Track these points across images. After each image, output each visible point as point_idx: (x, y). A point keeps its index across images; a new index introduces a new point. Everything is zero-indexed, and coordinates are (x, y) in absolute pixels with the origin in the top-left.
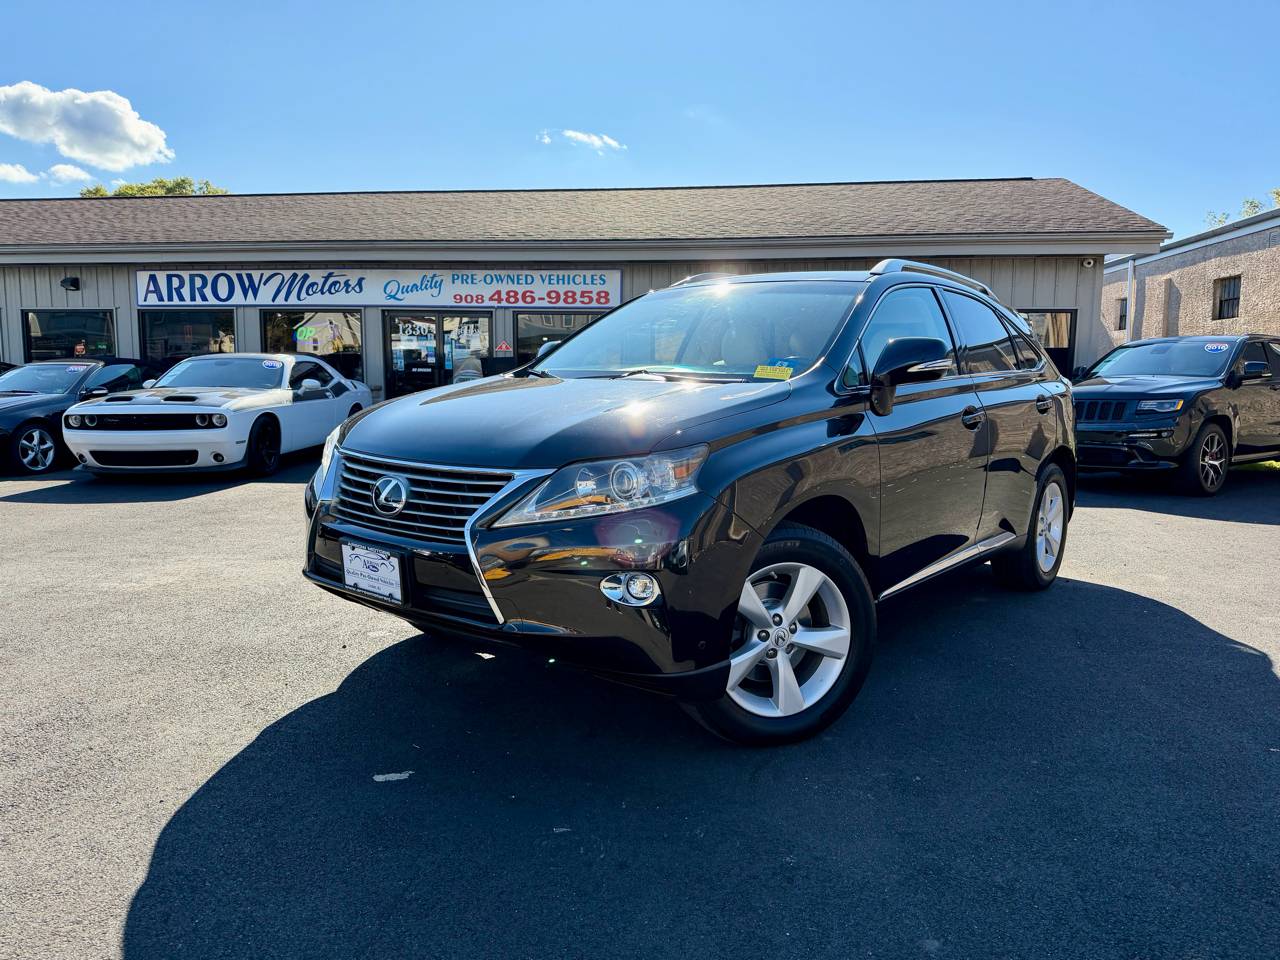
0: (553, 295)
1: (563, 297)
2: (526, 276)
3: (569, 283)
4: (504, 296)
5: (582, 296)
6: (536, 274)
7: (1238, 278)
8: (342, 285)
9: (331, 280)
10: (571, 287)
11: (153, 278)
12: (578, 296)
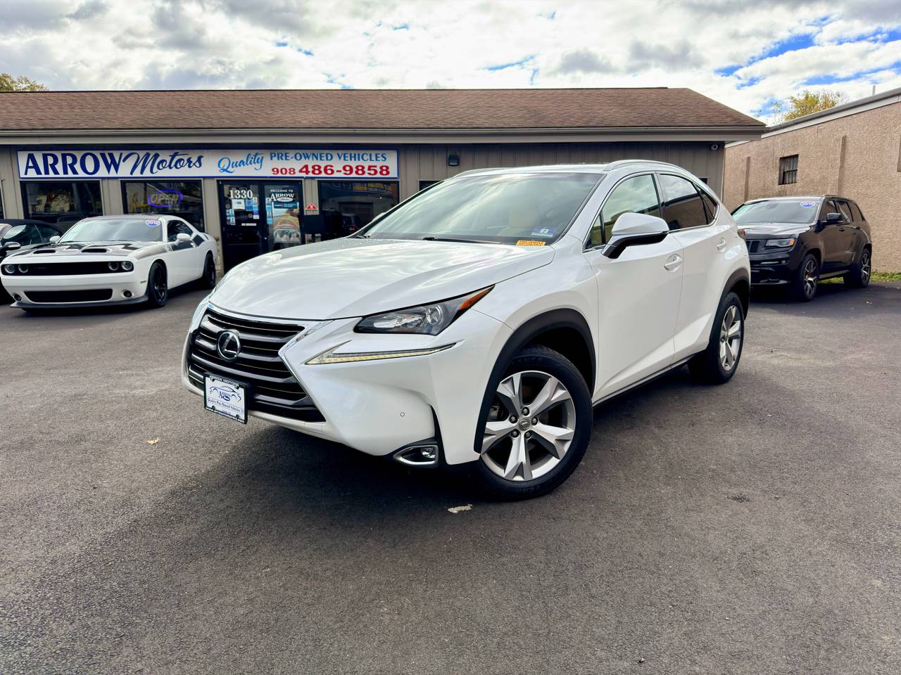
0: (348, 168)
1: (355, 170)
2: (327, 155)
3: (359, 160)
4: (310, 169)
5: (369, 169)
6: (334, 153)
7: (797, 156)
8: (186, 162)
9: (177, 158)
10: (361, 163)
11: (31, 157)
12: (366, 170)
